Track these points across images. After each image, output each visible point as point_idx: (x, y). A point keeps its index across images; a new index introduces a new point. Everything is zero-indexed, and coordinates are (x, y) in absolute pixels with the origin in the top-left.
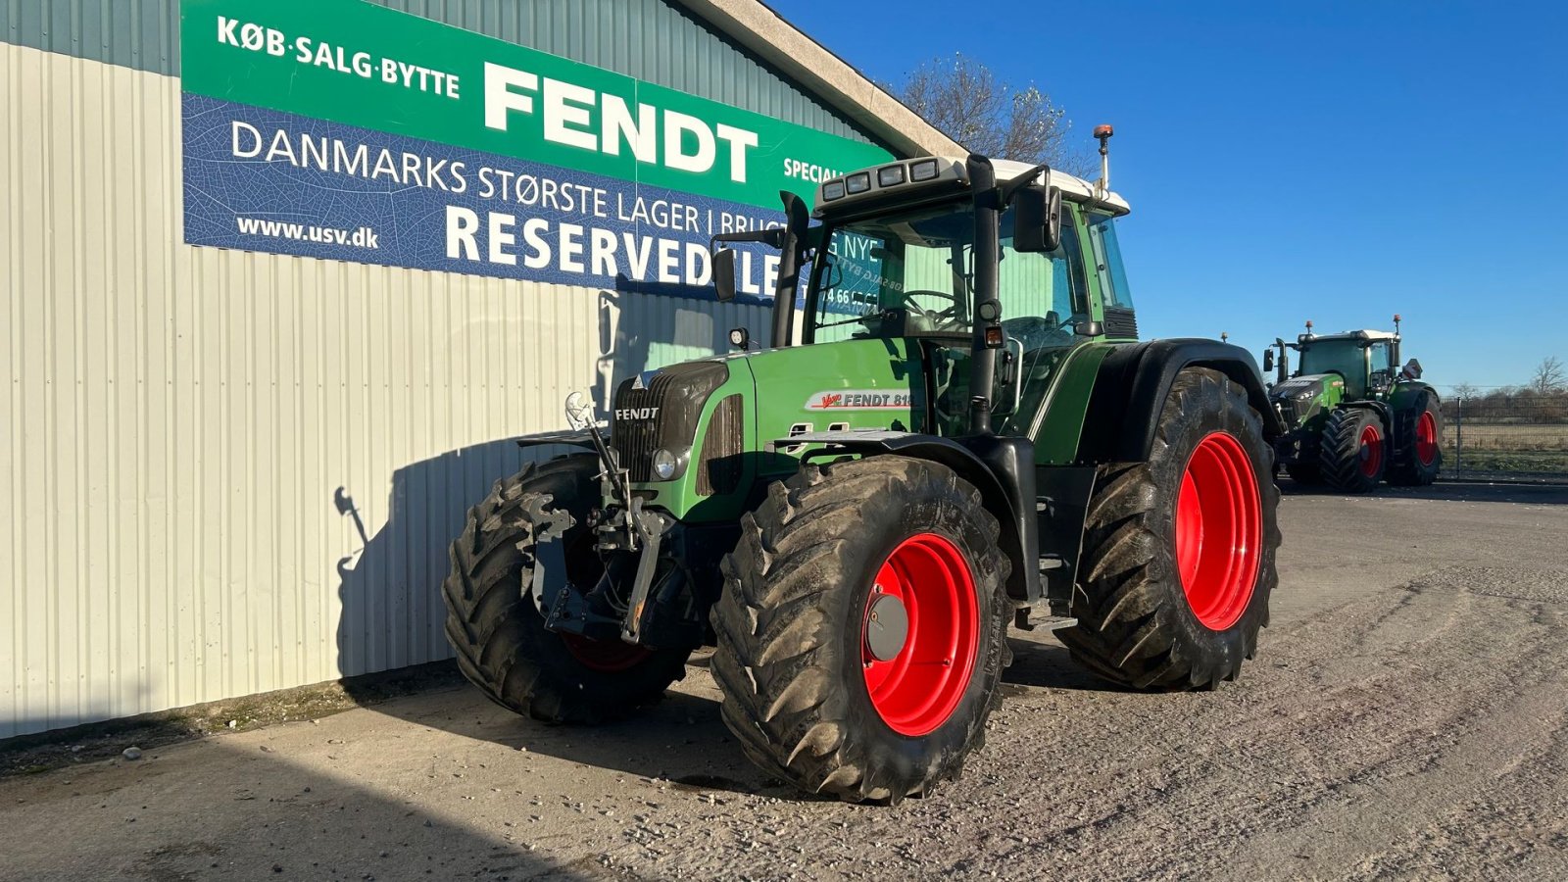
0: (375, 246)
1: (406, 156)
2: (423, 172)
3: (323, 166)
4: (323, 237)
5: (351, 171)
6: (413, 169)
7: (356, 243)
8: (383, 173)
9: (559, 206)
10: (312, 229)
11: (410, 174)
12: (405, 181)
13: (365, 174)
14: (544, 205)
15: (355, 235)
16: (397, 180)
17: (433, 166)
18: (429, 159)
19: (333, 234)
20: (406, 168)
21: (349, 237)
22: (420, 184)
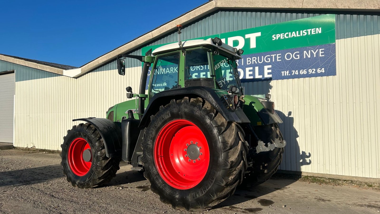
0: (166, 85)
1: (171, 68)
2: (174, 70)
3: (159, 74)
4: (159, 85)
5: (163, 73)
6: (172, 70)
7: (163, 85)
8: (168, 72)
9: (200, 69)
10: (157, 84)
11: (172, 71)
12: (171, 73)
13: (165, 73)
14: (197, 70)
15: (163, 84)
16: (170, 73)
17: (175, 69)
18: (175, 67)
19: (160, 85)
20: (171, 70)
21: (162, 85)
22: (173, 72)
